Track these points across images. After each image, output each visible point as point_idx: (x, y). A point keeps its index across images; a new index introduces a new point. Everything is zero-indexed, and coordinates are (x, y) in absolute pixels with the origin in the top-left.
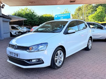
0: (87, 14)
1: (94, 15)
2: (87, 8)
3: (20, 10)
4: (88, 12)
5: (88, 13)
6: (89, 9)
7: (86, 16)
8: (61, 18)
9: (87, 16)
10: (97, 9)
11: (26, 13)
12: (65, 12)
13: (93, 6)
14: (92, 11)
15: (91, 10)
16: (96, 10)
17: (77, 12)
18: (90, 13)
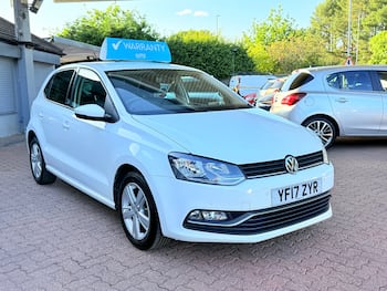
0: (366, 29)
4: (367, 20)
5: (369, 26)
6: (375, 5)
7: (361, 38)
8: (137, 56)
9: (366, 38)
11: (113, 28)
12: (269, 23)
15: (380, 11)
17: (323, 22)
18: (376, 26)
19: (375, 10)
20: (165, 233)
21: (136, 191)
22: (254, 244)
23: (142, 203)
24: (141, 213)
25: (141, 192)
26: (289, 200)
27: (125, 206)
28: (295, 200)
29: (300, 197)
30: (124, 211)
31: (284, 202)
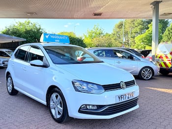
0: (133, 34)
1: (144, 35)
2: (134, 24)
3: (16, 25)
4: (134, 30)
5: (135, 33)
6: (136, 25)
7: (132, 37)
8: (56, 41)
9: (134, 37)
10: (149, 25)
11: (26, 30)
12: (94, 30)
13: (142, 21)
14: (142, 29)
15: (139, 27)
16: (148, 28)
17: (118, 31)
18: (137, 33)
19: (137, 27)
20: (70, 115)
21: (57, 97)
22: (108, 119)
23: (59, 102)
24: (59, 106)
25: (59, 97)
26: (123, 100)
27: (51, 103)
28: (125, 100)
29: (127, 99)
30: (51, 106)
31: (121, 101)
